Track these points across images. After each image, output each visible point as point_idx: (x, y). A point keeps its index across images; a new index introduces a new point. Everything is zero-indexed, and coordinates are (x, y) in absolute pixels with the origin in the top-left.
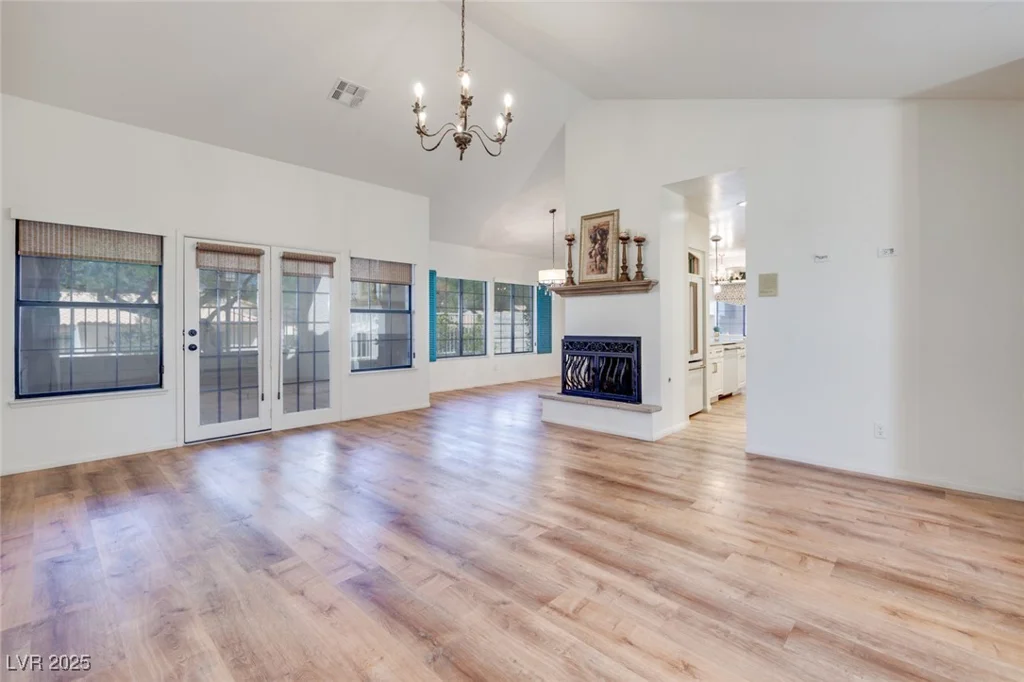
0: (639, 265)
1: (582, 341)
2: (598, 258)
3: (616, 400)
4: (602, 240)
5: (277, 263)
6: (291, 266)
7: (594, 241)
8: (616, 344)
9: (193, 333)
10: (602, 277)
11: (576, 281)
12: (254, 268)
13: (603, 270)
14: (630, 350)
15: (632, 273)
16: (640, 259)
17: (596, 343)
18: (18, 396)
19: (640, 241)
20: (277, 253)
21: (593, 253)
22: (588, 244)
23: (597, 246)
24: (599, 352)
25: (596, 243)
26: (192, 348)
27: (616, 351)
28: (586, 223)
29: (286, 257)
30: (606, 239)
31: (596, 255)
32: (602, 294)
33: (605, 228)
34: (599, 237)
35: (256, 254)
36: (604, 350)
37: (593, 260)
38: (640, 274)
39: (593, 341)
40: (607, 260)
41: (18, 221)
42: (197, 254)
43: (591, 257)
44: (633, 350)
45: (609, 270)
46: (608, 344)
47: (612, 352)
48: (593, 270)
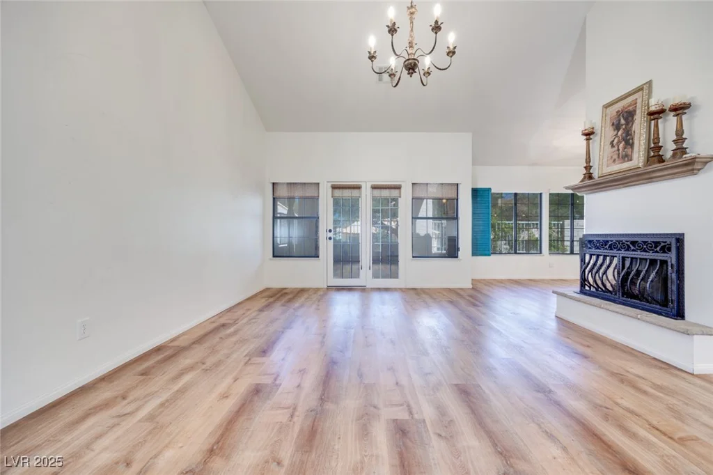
0: (678, 140)
1: (601, 239)
2: (622, 145)
3: (643, 309)
4: (627, 124)
5: (369, 190)
6: (377, 193)
7: (617, 127)
8: (645, 242)
9: (330, 231)
11: (596, 175)
12: (358, 195)
13: (628, 157)
14: (666, 249)
16: (680, 133)
17: (619, 242)
18: (274, 256)
19: (680, 109)
20: (369, 186)
21: (616, 142)
22: (610, 132)
23: (620, 133)
24: (623, 251)
25: (619, 129)
26: (330, 238)
28: (609, 110)
29: (374, 187)
30: (633, 121)
31: (619, 142)
33: (631, 109)
34: (623, 121)
35: (359, 187)
36: (628, 249)
37: (616, 148)
38: (680, 150)
39: (614, 239)
40: (632, 146)
41: (274, 184)
42: (332, 191)
43: (613, 146)
44: (669, 249)
45: (635, 156)
46: (633, 243)
47: (639, 252)
48: (614, 161)
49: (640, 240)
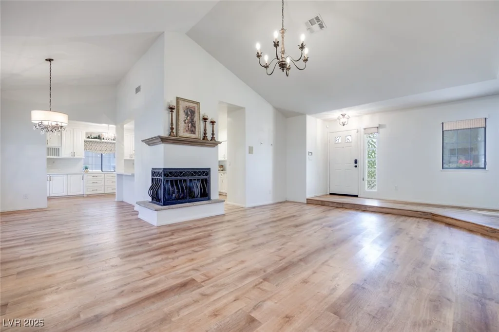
0: (213, 134)
2: (190, 125)
4: (192, 116)
7: (187, 114)
10: (193, 136)
13: (193, 132)
14: (206, 175)
15: (209, 136)
16: (213, 131)
17: (188, 172)
19: (213, 123)
21: (187, 121)
23: (188, 118)
24: (190, 177)
25: (188, 116)
27: (199, 176)
30: (194, 116)
31: (188, 123)
32: (191, 145)
33: (193, 109)
34: (189, 113)
36: (192, 175)
37: (187, 125)
38: (213, 138)
39: (186, 171)
40: (195, 127)
43: (185, 123)
44: (208, 174)
46: (195, 172)
47: (197, 176)
48: (187, 131)
49: (198, 171)
